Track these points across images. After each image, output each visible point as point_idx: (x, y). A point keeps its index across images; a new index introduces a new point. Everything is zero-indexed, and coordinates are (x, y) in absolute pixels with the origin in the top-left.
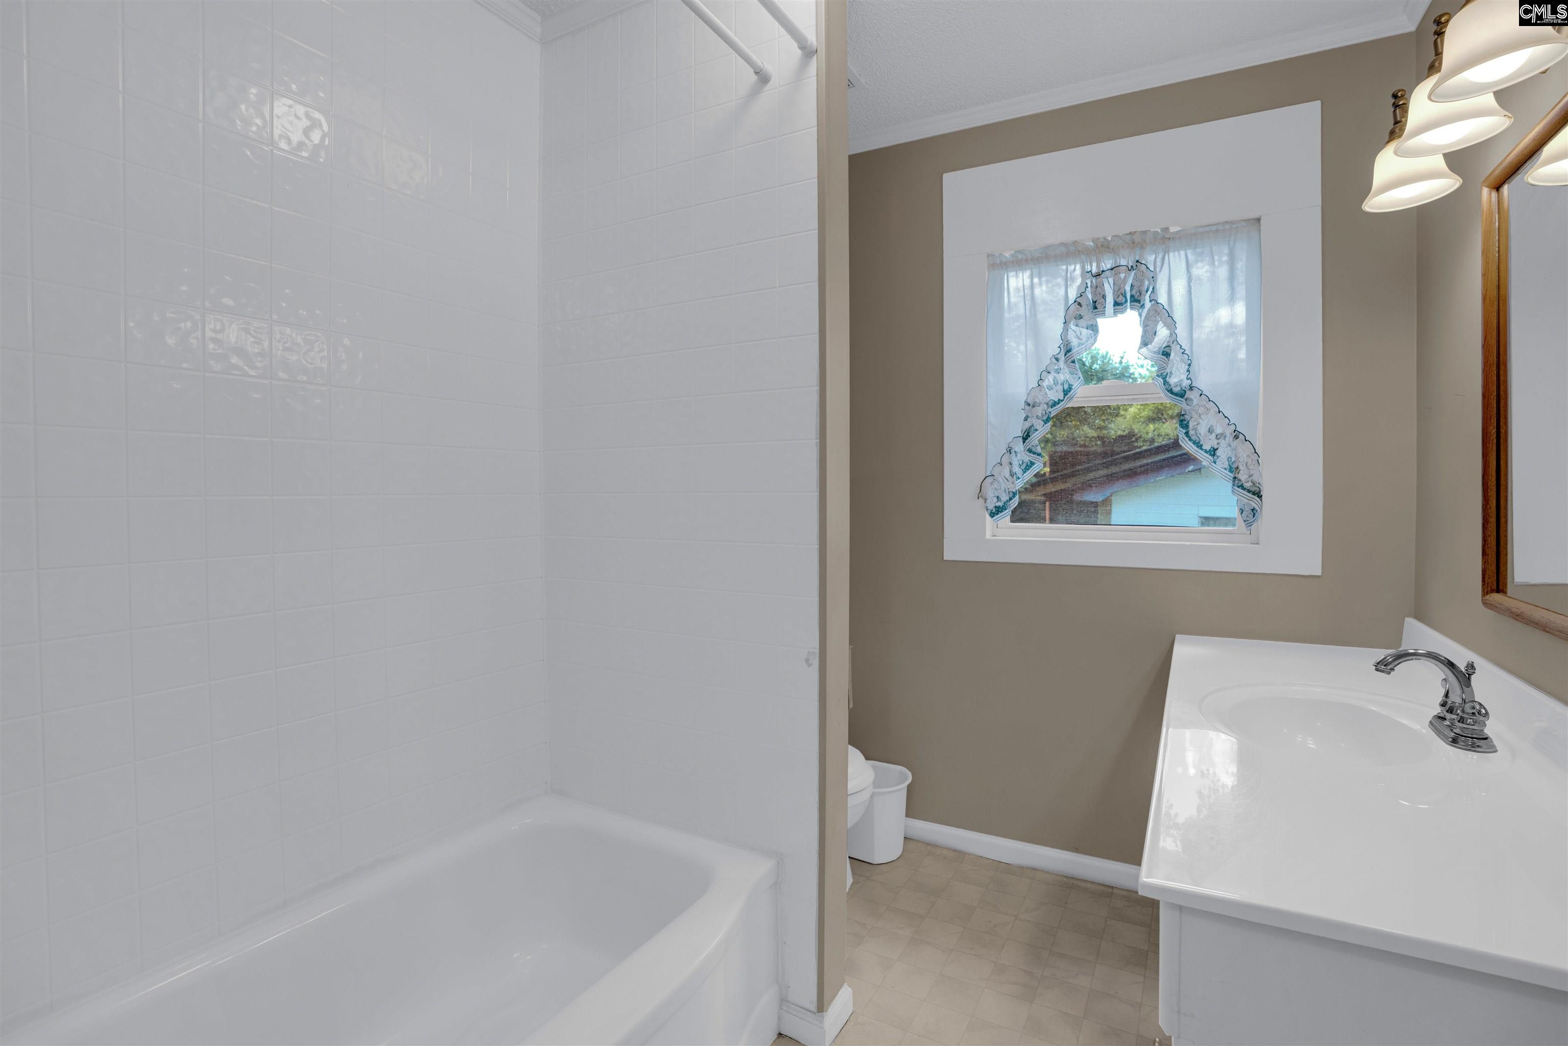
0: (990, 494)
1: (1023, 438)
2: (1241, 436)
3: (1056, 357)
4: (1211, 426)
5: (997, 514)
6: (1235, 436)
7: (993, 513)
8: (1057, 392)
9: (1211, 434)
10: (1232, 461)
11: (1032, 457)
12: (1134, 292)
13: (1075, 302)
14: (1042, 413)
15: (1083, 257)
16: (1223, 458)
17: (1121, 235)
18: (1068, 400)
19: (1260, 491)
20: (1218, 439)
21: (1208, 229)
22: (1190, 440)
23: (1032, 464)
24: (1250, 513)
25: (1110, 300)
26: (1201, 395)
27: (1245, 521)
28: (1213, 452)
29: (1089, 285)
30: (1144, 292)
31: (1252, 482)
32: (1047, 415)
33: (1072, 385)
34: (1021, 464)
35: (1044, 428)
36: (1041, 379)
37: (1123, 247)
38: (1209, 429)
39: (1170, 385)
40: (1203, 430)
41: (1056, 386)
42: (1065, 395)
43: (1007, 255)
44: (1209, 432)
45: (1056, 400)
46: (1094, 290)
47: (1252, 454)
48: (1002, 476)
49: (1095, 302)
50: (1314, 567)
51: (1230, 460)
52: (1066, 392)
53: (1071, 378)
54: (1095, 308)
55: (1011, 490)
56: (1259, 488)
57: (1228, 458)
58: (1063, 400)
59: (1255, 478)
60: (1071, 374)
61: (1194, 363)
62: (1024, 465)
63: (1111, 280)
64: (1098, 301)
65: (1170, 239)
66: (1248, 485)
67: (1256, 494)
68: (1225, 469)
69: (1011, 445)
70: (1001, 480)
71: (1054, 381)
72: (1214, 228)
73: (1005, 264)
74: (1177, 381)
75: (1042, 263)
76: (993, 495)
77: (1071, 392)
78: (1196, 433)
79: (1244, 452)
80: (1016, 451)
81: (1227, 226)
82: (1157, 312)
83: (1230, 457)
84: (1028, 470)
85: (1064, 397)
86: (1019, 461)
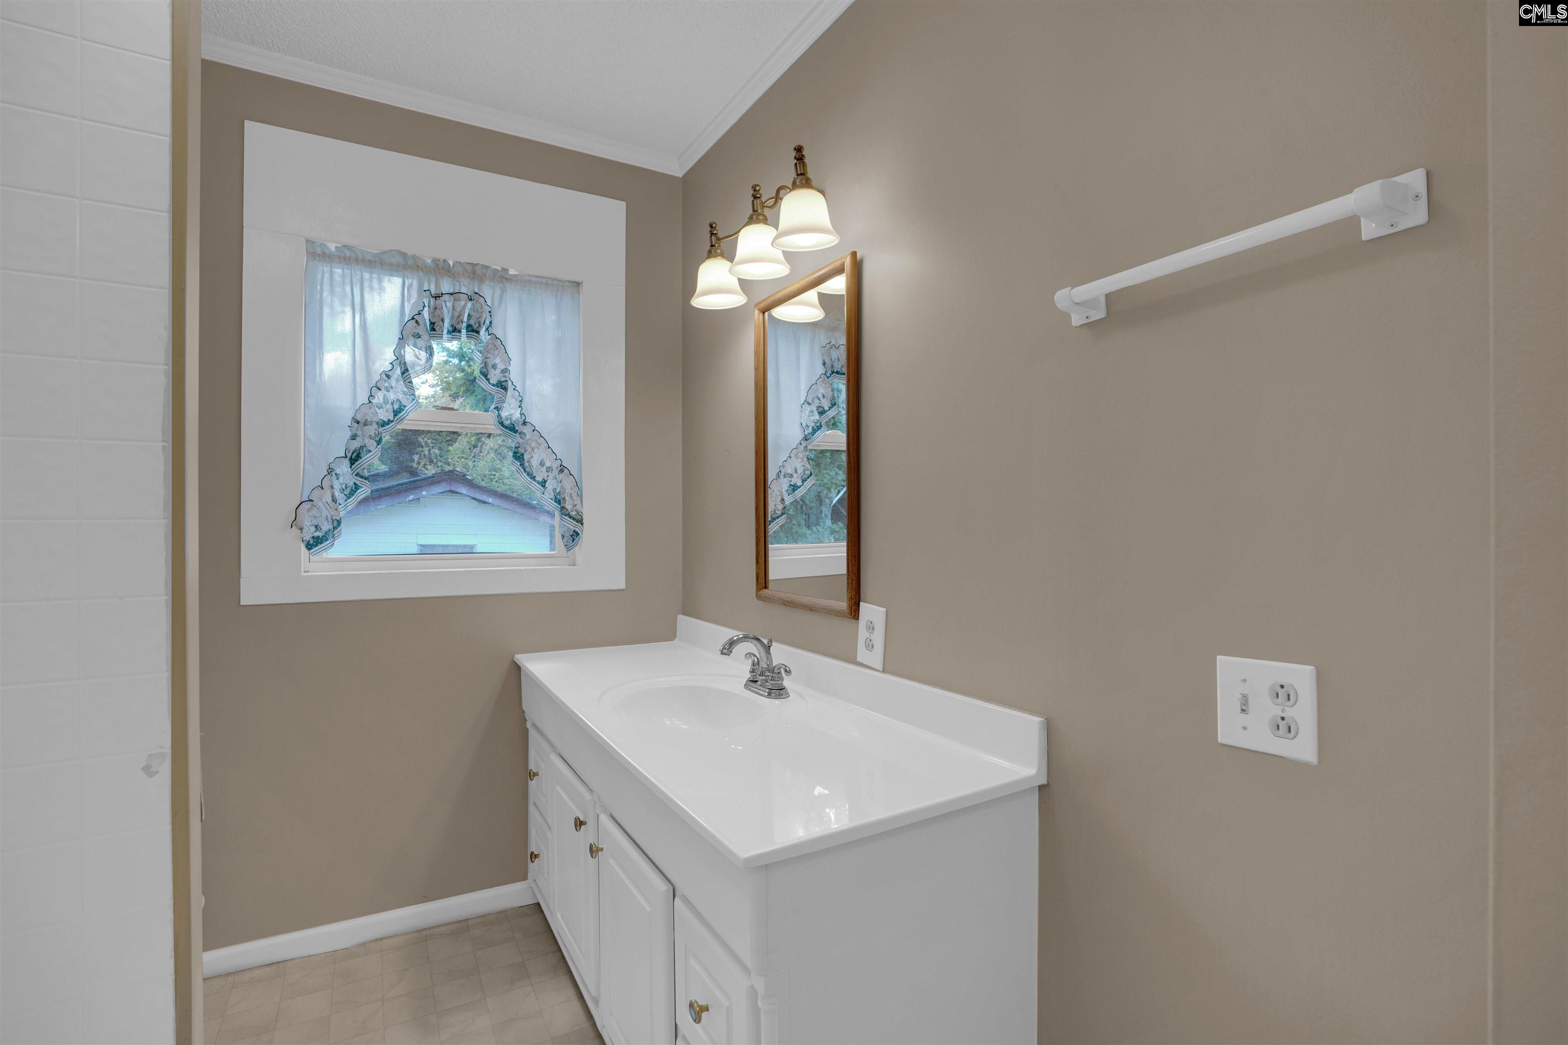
0: (307, 522)
1: (351, 459)
2: (566, 470)
3: (387, 373)
4: (542, 459)
5: (316, 546)
6: (560, 470)
7: (310, 545)
8: (387, 411)
9: (543, 467)
10: (557, 492)
11: (359, 481)
12: (472, 322)
13: (413, 319)
14: (375, 433)
15: (421, 274)
16: (550, 490)
17: (462, 262)
18: (398, 421)
19: (582, 519)
20: (547, 472)
21: (540, 280)
22: (525, 471)
23: (357, 487)
24: (569, 539)
25: (447, 324)
26: (534, 430)
27: (565, 546)
28: (543, 483)
29: (427, 305)
30: (482, 325)
31: (576, 511)
32: (379, 436)
33: (405, 407)
34: (344, 488)
35: (377, 449)
36: (371, 396)
37: (463, 275)
38: (541, 462)
39: (501, 418)
40: (535, 463)
41: (386, 405)
42: (395, 415)
43: (332, 247)
44: (541, 465)
45: (386, 420)
46: (432, 310)
47: (574, 486)
48: (324, 501)
49: (432, 324)
50: (618, 581)
51: (555, 491)
52: (396, 413)
53: (405, 398)
54: (433, 329)
55: (334, 518)
56: (581, 516)
57: (553, 490)
58: (393, 421)
59: (578, 507)
60: (404, 394)
61: (525, 400)
62: (349, 490)
63: (449, 304)
64: (437, 323)
65: (507, 279)
66: (573, 513)
67: (580, 521)
68: (552, 499)
69: (332, 466)
70: (323, 508)
71: (384, 399)
72: (544, 281)
73: (329, 257)
74: (508, 415)
75: (375, 268)
76: (310, 524)
77: (402, 414)
78: (529, 465)
79: (568, 484)
80: (338, 473)
81: (556, 283)
82: (495, 346)
83: (556, 489)
84: (353, 495)
85: (394, 418)
86: (341, 484)
